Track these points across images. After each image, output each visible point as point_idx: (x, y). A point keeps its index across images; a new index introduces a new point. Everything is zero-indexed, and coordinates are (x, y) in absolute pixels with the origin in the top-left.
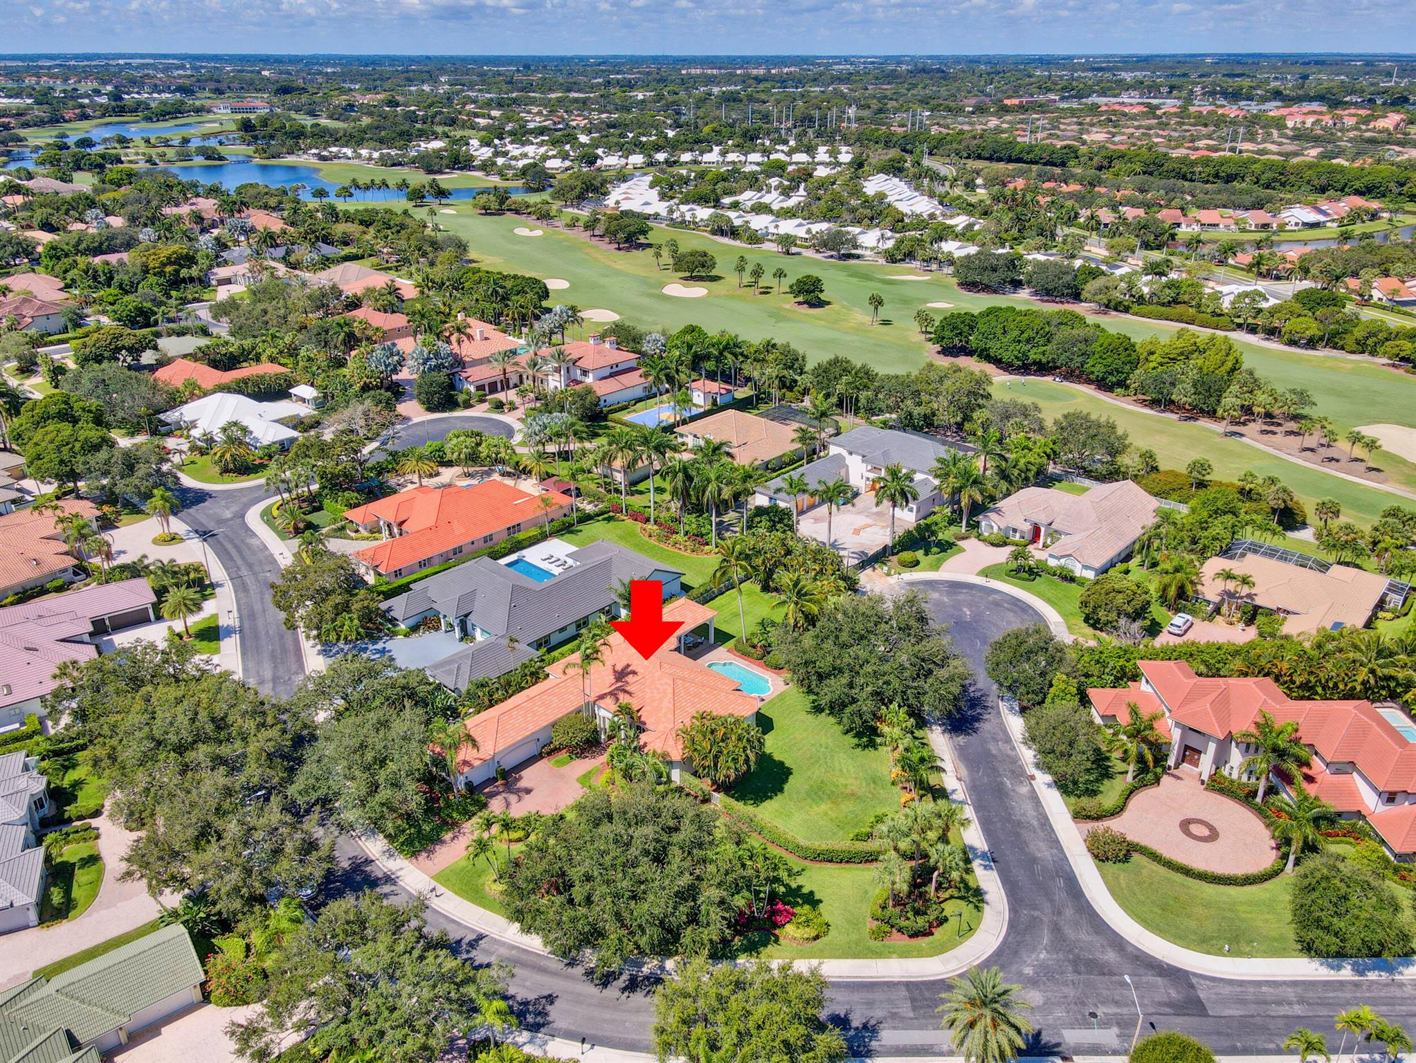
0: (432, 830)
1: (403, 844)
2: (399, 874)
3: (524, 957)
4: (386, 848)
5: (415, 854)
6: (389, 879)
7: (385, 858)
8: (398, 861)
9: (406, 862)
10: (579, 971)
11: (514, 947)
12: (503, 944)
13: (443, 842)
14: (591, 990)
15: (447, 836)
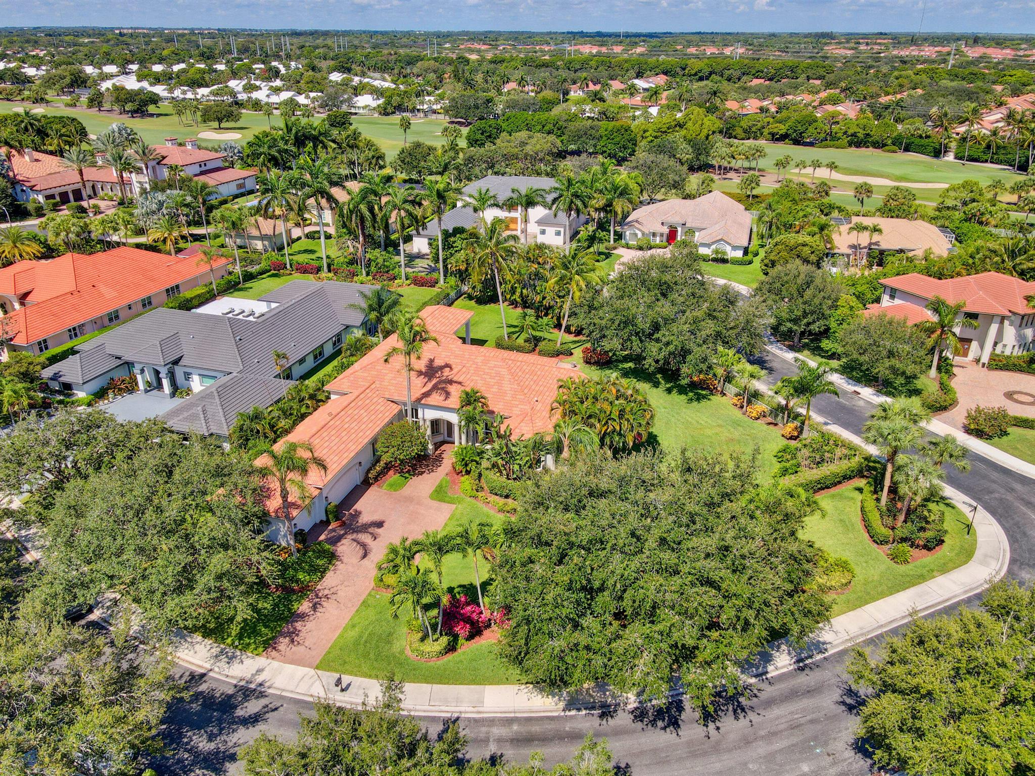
0: (276, 606)
1: (240, 637)
2: (259, 679)
3: (536, 729)
4: (215, 650)
5: (269, 645)
6: (247, 692)
7: (223, 664)
8: (248, 662)
9: (261, 661)
10: (623, 719)
11: (509, 721)
12: (491, 722)
13: (302, 616)
14: (660, 738)
15: (304, 606)
